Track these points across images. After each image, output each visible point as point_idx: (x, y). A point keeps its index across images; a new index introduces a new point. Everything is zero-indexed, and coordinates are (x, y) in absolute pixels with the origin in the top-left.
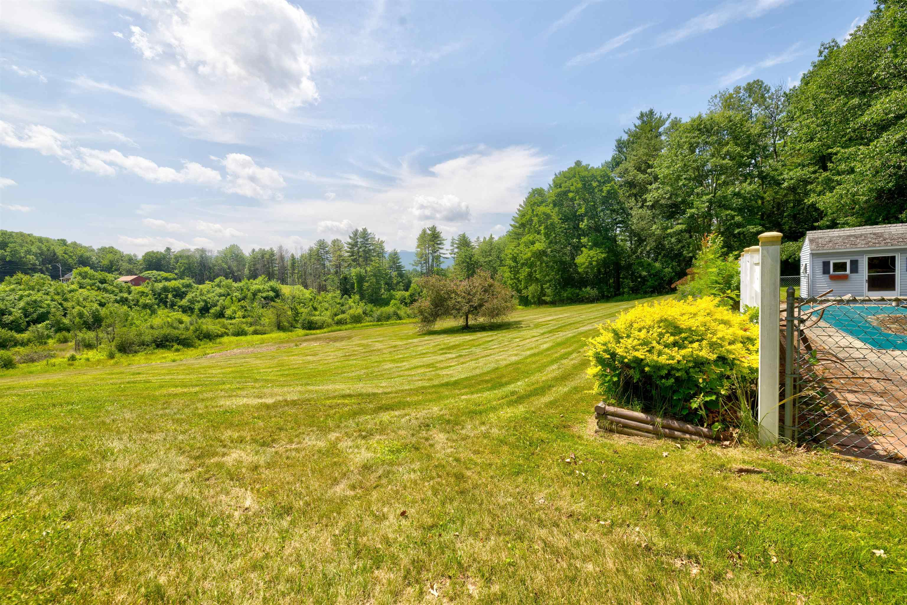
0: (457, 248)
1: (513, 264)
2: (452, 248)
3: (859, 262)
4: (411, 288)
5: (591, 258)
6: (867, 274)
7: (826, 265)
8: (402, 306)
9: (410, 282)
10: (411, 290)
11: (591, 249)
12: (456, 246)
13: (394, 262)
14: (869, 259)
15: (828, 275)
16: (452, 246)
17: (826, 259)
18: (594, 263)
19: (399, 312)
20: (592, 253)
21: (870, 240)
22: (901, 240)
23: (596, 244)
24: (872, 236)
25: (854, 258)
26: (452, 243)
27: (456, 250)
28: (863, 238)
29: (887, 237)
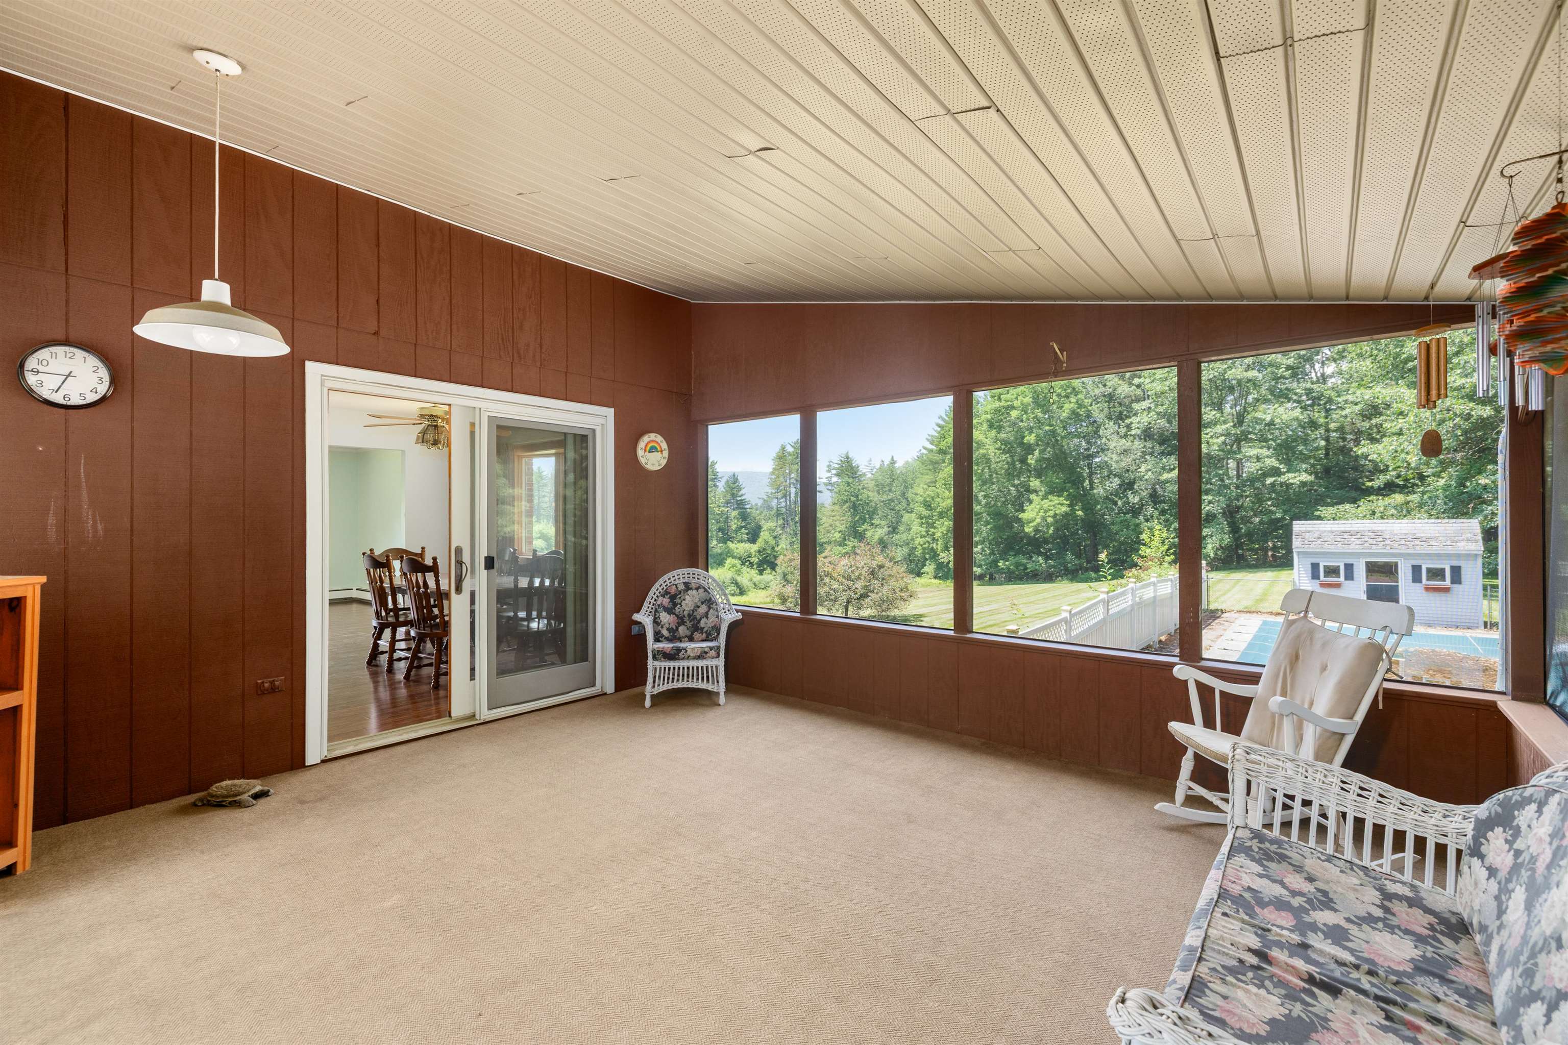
0: (838, 475)
1: (926, 513)
2: (829, 475)
3: (1355, 567)
4: (760, 540)
5: (1046, 512)
6: (1365, 583)
7: (1315, 567)
8: (744, 568)
9: (759, 528)
10: (760, 543)
11: (1045, 497)
12: (834, 472)
13: (733, 495)
14: (1367, 563)
15: (1317, 581)
16: (829, 471)
17: (1315, 561)
18: (1050, 520)
19: (739, 579)
20: (1046, 504)
21: (1366, 539)
22: (1403, 542)
23: (1054, 490)
24: (1370, 534)
25: (1349, 561)
26: (829, 466)
27: (835, 479)
28: (1359, 536)
29: (1388, 537)
